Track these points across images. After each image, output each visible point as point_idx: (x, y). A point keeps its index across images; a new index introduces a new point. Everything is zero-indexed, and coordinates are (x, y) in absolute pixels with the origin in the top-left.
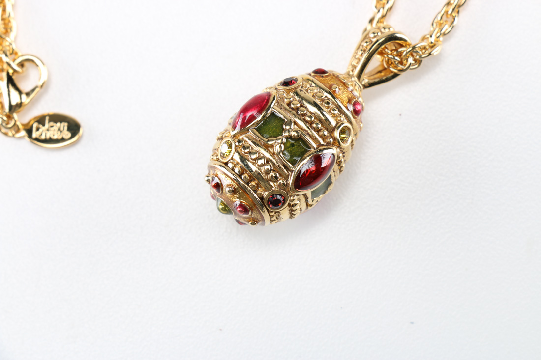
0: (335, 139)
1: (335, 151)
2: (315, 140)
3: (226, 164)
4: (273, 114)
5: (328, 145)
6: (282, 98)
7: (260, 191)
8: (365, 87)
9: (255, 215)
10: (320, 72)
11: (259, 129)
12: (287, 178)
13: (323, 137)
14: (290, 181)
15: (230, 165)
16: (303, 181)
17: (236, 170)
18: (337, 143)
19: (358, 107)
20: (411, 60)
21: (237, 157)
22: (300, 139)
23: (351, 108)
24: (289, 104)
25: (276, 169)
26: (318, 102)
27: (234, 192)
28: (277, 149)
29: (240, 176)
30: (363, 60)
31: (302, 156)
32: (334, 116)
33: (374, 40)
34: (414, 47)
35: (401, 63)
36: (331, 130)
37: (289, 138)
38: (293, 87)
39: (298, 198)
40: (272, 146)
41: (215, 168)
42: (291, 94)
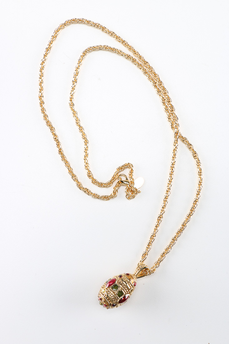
0: (129, 292)
1: (129, 295)
2: (125, 292)
3: (103, 295)
4: (116, 285)
5: (128, 293)
6: (118, 280)
7: (110, 302)
8: (137, 278)
9: (108, 307)
10: (128, 274)
11: (112, 288)
12: (117, 300)
13: (127, 291)
14: (118, 301)
15: (104, 295)
16: (121, 301)
17: (106, 297)
18: (130, 293)
19: (135, 284)
20: (148, 273)
21: (106, 294)
22: (122, 292)
23: (134, 284)
24: (120, 282)
25: (115, 298)
26: (127, 283)
27: (104, 302)
28: (116, 293)
29: (106, 298)
30: (138, 272)
31: (122, 295)
32: (130, 286)
33: (141, 268)
34: (150, 271)
35: (146, 274)
36: (129, 290)
37: (119, 291)
38: (121, 278)
39: (119, 305)
40: (115, 292)
41: (100, 295)
42: (121, 280)
